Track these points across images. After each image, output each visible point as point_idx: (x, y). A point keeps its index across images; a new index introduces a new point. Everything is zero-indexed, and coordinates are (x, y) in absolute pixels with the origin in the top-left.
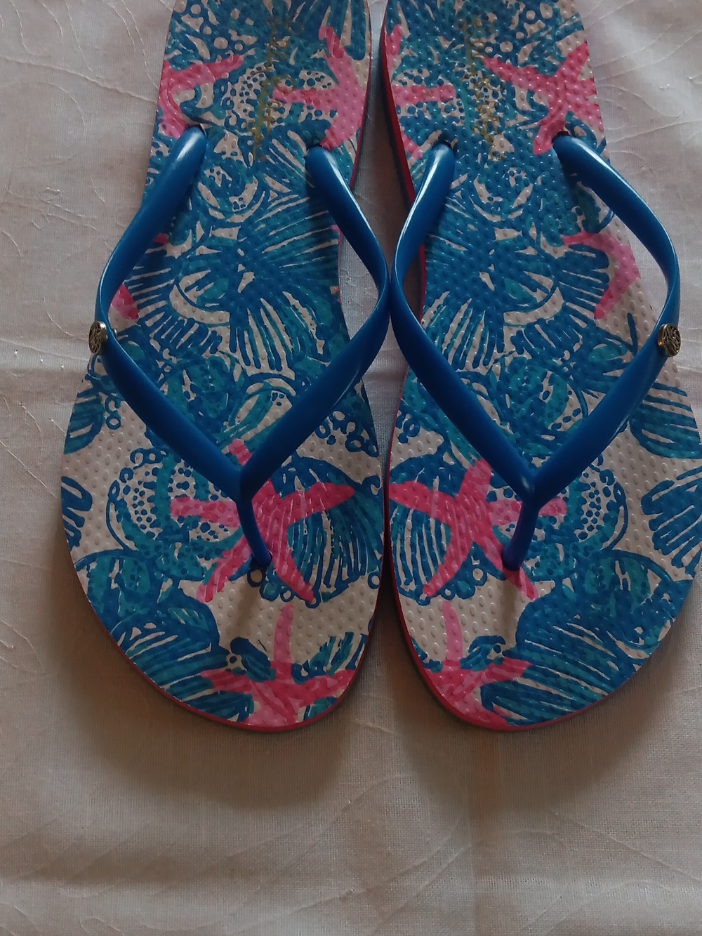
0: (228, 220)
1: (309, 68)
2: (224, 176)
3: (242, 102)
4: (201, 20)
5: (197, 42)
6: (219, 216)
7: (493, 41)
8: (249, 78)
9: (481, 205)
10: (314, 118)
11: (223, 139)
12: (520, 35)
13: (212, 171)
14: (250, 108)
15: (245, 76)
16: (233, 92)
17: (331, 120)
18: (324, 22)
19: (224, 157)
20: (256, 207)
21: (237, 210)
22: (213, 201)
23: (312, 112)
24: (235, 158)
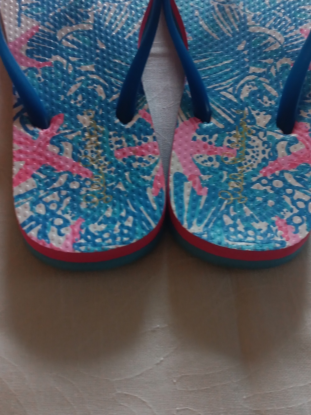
0: (256, 77)
1: (213, 169)
2: (262, 101)
3: (257, 147)
4: (295, 198)
5: (295, 183)
6: (262, 79)
7: (84, 189)
8: (254, 162)
9: (102, 84)
10: (207, 136)
11: (266, 124)
12: (63, 193)
13: (270, 104)
14: (250, 143)
15: (257, 163)
16: (264, 152)
17: (196, 135)
19: (264, 112)
21: (252, 82)
22: (269, 88)
23: (208, 140)
24: (257, 111)
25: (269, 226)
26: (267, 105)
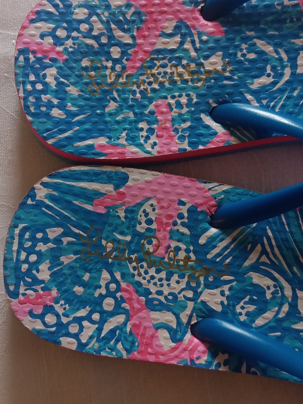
0: (290, 300)
1: (135, 223)
2: (245, 303)
3: (169, 285)
4: (85, 323)
5: (107, 327)
6: (286, 308)
7: (110, 64)
8: (144, 278)
9: (274, 83)
10: (186, 221)
11: (207, 303)
12: (104, 40)
13: (241, 314)
14: (175, 277)
15: (143, 281)
16: (159, 293)
17: (188, 206)
18: (89, 207)
19: (226, 303)
20: (276, 275)
21: (280, 292)
22: (269, 315)
23: (179, 221)
24: (227, 293)
25: (43, 282)
26: (238, 310)
